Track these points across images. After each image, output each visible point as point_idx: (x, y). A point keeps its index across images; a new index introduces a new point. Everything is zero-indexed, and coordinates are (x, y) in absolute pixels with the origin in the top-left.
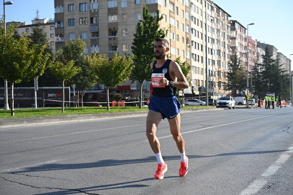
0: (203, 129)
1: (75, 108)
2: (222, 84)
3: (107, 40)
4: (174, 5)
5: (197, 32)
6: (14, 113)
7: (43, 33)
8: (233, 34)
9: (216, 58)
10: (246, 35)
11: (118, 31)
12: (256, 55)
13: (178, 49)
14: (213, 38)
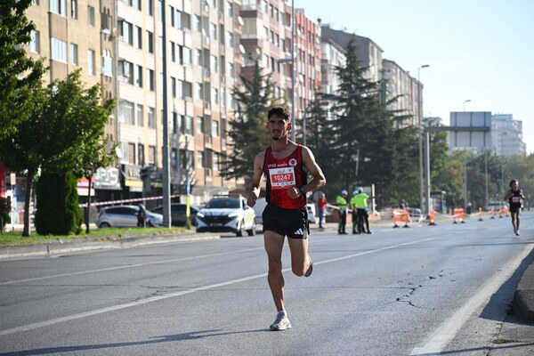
2: (215, 158)
9: (195, 75)
10: (289, 4)
12: (318, 68)
13: (76, 46)
14: (188, 10)
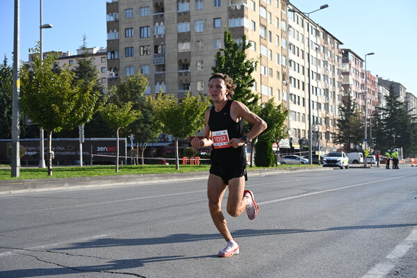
0: (305, 195)
1: (133, 166)
2: (331, 135)
3: (176, 75)
4: (265, 29)
5: (297, 65)
6: (51, 172)
7: (91, 66)
8: (346, 68)
9: (322, 100)
10: (364, 68)
11: (191, 64)
12: (377, 96)
13: (272, 88)
14: (319, 72)
